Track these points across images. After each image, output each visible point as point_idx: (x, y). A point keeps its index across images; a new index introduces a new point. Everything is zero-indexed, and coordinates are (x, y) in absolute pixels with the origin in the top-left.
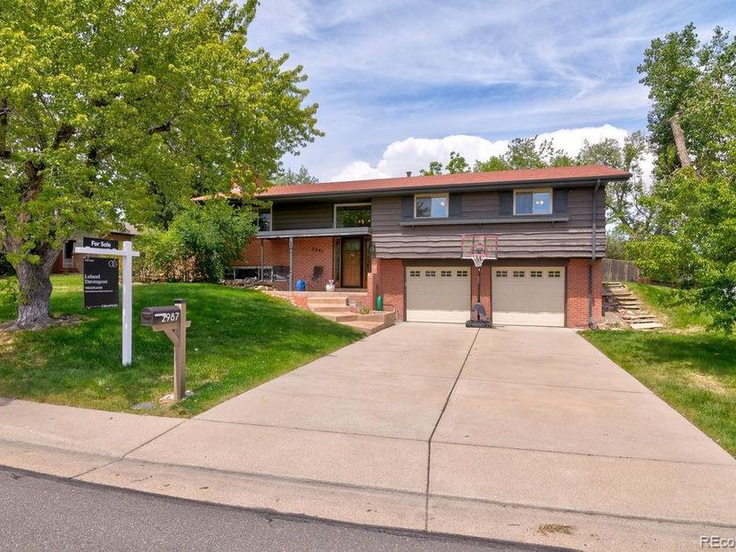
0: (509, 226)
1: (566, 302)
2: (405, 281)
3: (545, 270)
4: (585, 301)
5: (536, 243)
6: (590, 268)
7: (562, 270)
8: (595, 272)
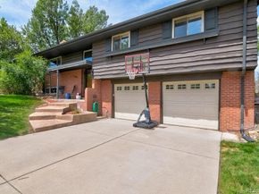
0: (169, 49)
1: (219, 110)
2: (113, 93)
3: (202, 83)
4: (238, 111)
5: (190, 60)
6: (243, 79)
7: (216, 82)
8: (247, 83)
